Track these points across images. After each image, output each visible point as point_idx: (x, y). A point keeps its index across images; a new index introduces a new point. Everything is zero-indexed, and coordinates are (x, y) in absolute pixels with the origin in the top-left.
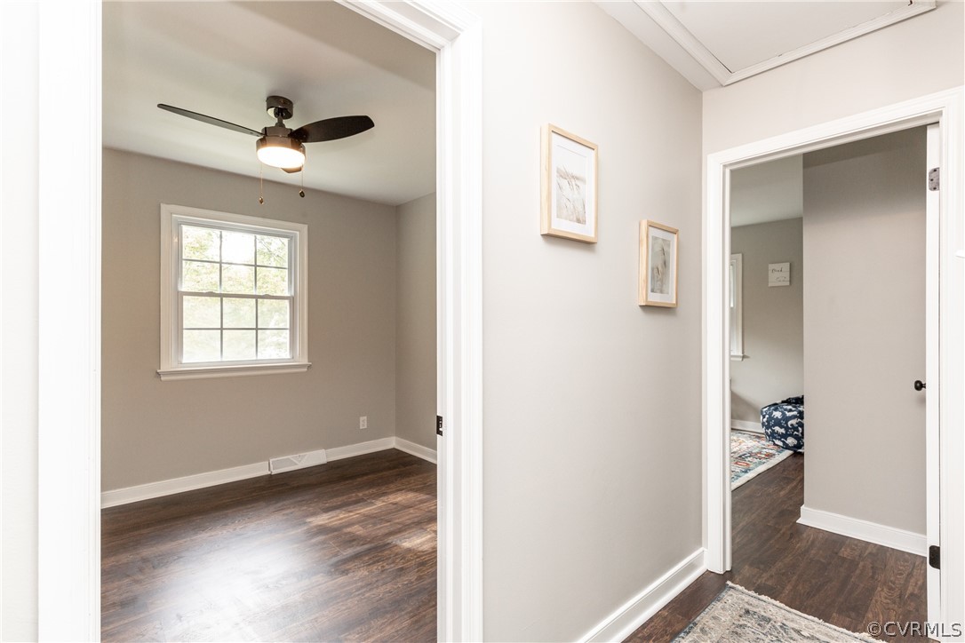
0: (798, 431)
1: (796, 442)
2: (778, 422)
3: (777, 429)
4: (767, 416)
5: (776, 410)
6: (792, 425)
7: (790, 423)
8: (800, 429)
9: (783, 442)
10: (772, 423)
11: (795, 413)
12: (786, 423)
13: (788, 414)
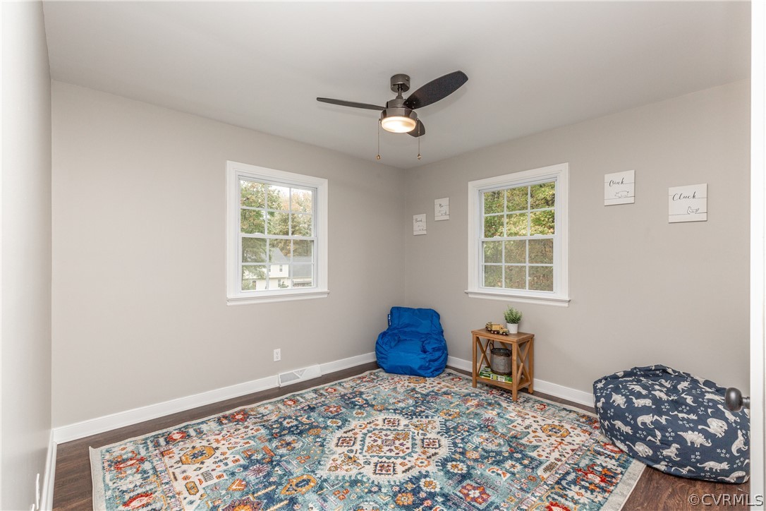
0: (655, 436)
1: (650, 453)
2: (619, 414)
3: (618, 424)
4: (603, 400)
5: (617, 390)
6: (644, 424)
7: (640, 419)
8: (658, 433)
9: (628, 446)
10: (611, 412)
11: (648, 402)
12: (635, 419)
13: (639, 403)
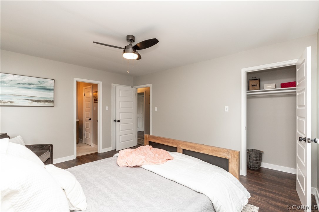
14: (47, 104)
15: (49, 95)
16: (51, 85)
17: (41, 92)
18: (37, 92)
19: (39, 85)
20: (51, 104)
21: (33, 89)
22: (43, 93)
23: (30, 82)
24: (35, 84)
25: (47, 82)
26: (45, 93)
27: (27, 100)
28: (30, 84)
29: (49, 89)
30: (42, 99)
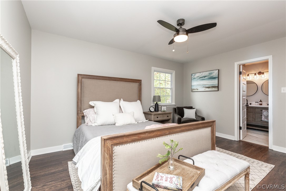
14: (214, 89)
15: (215, 82)
16: (216, 74)
17: (210, 81)
18: (208, 81)
19: (209, 76)
20: (216, 89)
21: (206, 79)
22: (211, 81)
23: (205, 75)
24: (207, 76)
25: (214, 72)
26: (212, 81)
27: (204, 87)
28: (205, 77)
29: (215, 78)
30: (211, 86)
